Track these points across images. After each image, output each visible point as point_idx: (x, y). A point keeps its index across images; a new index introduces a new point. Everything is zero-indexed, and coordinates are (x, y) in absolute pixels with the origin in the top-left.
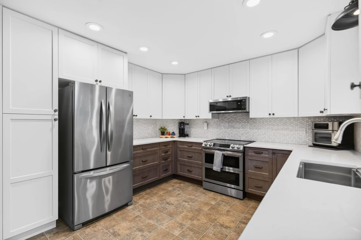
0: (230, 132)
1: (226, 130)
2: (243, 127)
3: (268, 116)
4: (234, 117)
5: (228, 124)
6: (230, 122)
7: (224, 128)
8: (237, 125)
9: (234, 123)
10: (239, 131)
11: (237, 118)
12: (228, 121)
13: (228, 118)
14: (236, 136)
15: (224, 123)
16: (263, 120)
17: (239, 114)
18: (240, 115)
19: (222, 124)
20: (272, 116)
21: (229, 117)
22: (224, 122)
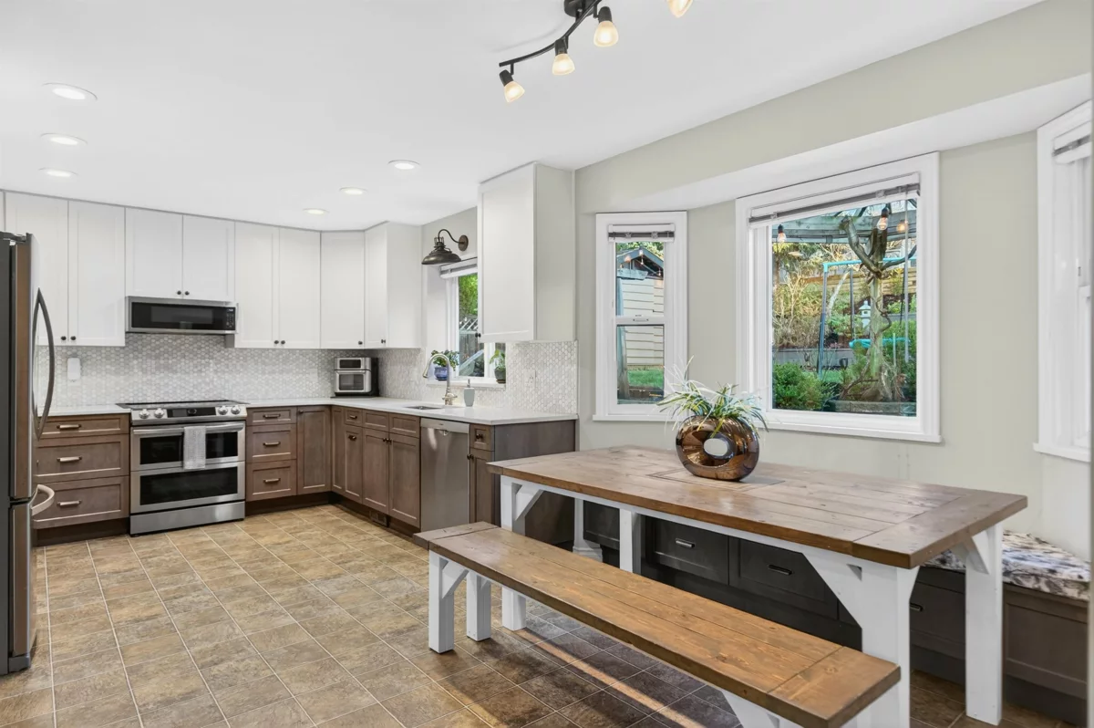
0: (162, 383)
1: (149, 377)
2: (199, 368)
3: (272, 345)
4: (175, 343)
5: (153, 362)
6: (162, 358)
7: (140, 373)
8: (183, 364)
9: (174, 360)
10: (187, 378)
11: (183, 347)
12: (153, 354)
13: (153, 345)
14: (179, 391)
15: (140, 360)
16: (245, 352)
17: (187, 337)
18: (191, 339)
19: (135, 362)
20: (279, 346)
21: (157, 343)
22: (140, 355)
